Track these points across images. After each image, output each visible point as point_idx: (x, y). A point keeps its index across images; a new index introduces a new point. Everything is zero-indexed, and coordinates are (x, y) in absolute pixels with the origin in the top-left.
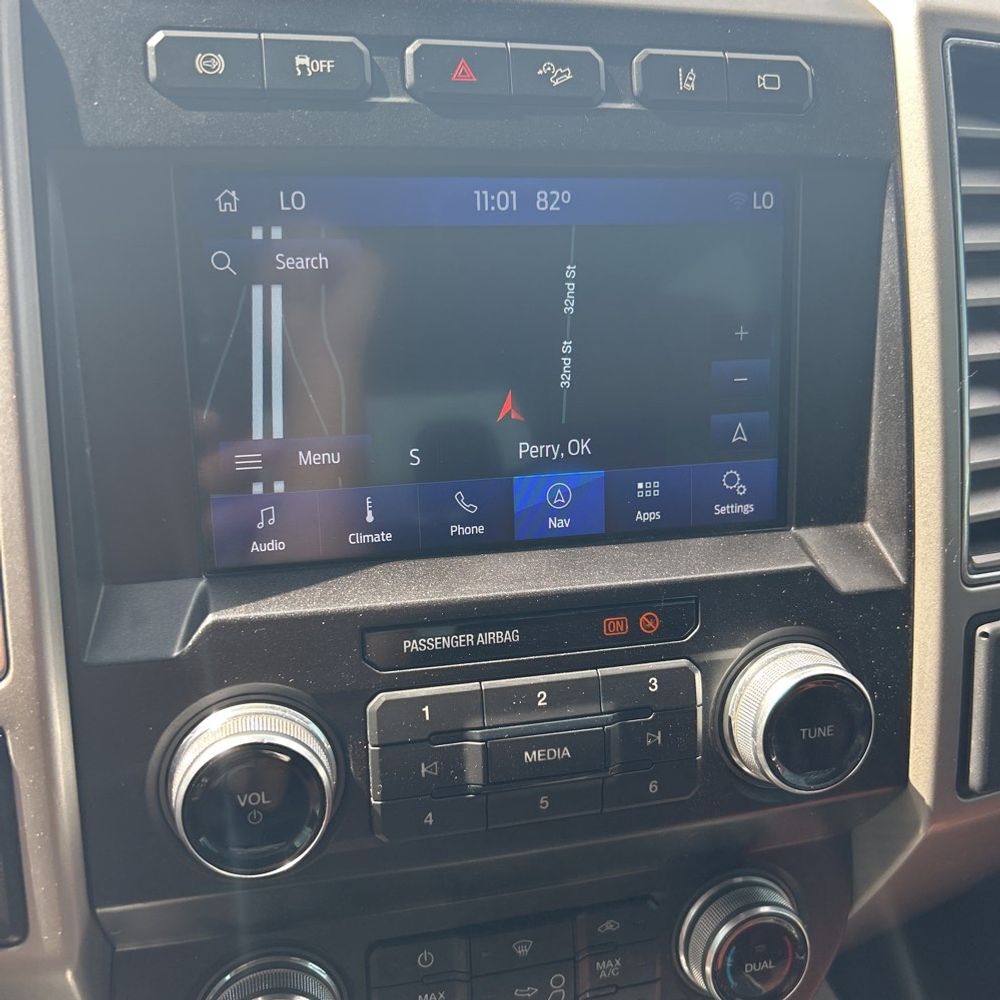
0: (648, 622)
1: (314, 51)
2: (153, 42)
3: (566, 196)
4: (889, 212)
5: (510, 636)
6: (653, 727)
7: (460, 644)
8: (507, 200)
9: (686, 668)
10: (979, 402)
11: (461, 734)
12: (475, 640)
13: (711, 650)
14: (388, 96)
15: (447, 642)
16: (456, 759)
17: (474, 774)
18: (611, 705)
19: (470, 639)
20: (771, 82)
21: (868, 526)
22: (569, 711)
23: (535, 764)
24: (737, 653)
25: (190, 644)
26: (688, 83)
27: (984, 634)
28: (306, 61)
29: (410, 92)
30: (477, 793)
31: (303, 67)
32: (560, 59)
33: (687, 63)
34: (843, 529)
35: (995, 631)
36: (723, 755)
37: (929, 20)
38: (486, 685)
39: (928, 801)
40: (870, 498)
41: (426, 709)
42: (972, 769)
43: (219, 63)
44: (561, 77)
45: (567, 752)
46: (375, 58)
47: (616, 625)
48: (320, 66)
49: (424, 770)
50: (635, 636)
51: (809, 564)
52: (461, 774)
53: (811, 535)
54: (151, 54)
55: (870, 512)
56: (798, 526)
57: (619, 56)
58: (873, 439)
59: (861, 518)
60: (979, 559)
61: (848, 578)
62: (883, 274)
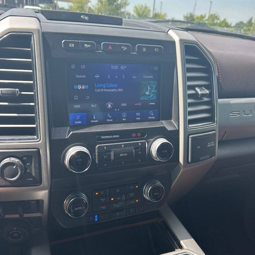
0: (139, 134)
1: (88, 44)
2: (63, 42)
3: (125, 67)
4: (175, 71)
5: (118, 136)
6: (140, 151)
7: (110, 137)
8: (116, 67)
9: (145, 142)
10: (189, 101)
11: (110, 151)
12: (112, 137)
13: (148, 139)
14: (99, 51)
15: (108, 137)
16: (110, 155)
17: (112, 158)
18: (133, 147)
19: (112, 136)
20: (157, 50)
21: (172, 120)
22: (127, 148)
23: (122, 156)
24: (152, 140)
25: (68, 136)
26: (144, 50)
27: (190, 137)
28: (86, 45)
29: (102, 50)
30: (113, 161)
31: (86, 46)
32: (125, 46)
33: (144, 47)
34: (168, 121)
35: (192, 137)
36: (150, 156)
37: (181, 41)
38: (114, 144)
39: (182, 164)
40: (173, 116)
41: (105, 147)
42: (189, 159)
43: (73, 45)
44: (125, 48)
45: (127, 154)
46: (97, 45)
47: (134, 135)
48: (88, 46)
49: (105, 157)
50: (137, 136)
51: (163, 126)
52: (111, 158)
53: (163, 122)
54: (63, 44)
55: (173, 118)
56: (162, 120)
57: (134, 45)
58: (173, 106)
59: (171, 119)
60: (189, 126)
61: (169, 128)
62: (174, 80)
